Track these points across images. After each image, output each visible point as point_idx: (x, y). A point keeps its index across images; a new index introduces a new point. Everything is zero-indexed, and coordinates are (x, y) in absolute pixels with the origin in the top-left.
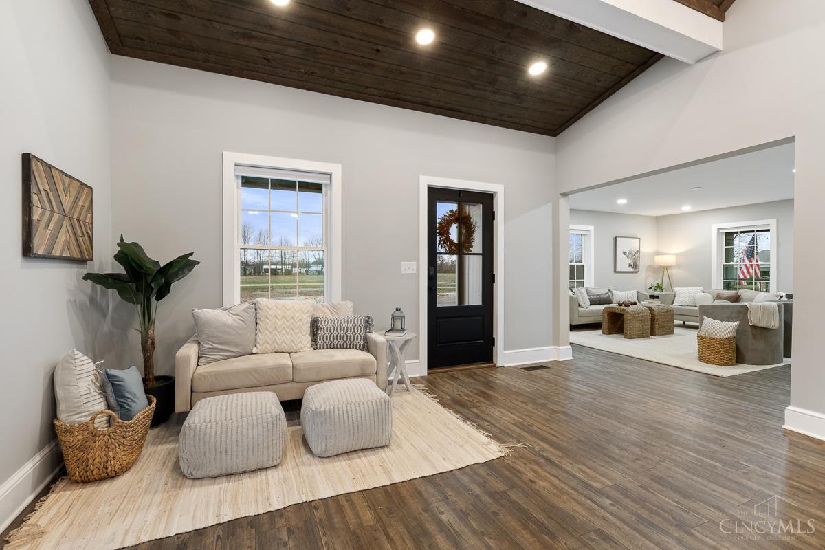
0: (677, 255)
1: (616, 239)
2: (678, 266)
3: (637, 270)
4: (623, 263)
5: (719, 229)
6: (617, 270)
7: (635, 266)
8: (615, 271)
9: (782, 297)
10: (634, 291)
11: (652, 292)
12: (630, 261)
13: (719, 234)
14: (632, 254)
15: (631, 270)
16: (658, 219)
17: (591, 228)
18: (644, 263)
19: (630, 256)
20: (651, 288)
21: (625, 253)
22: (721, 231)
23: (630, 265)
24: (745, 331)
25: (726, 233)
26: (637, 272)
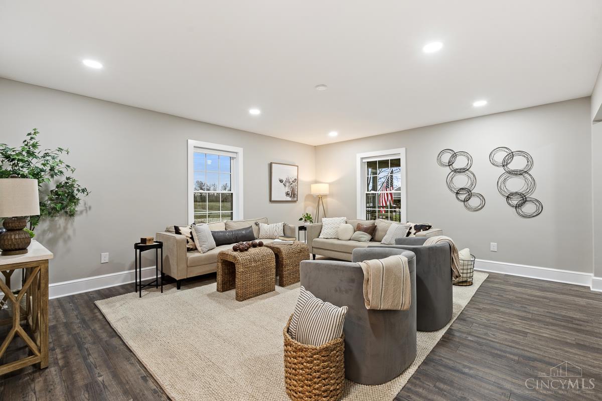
0: (330, 184)
1: (271, 165)
2: (331, 195)
3: (295, 199)
4: (280, 192)
5: (362, 158)
6: (273, 199)
7: (293, 195)
8: (271, 201)
9: (411, 228)
10: (280, 224)
11: (302, 223)
12: (287, 189)
13: (362, 163)
14: (290, 182)
15: (289, 199)
16: (316, 149)
17: (240, 150)
18: (301, 192)
19: (287, 184)
20: (301, 219)
21: (281, 181)
22: (364, 161)
23: (287, 194)
24: (360, 319)
25: (368, 162)
26: (295, 202)
